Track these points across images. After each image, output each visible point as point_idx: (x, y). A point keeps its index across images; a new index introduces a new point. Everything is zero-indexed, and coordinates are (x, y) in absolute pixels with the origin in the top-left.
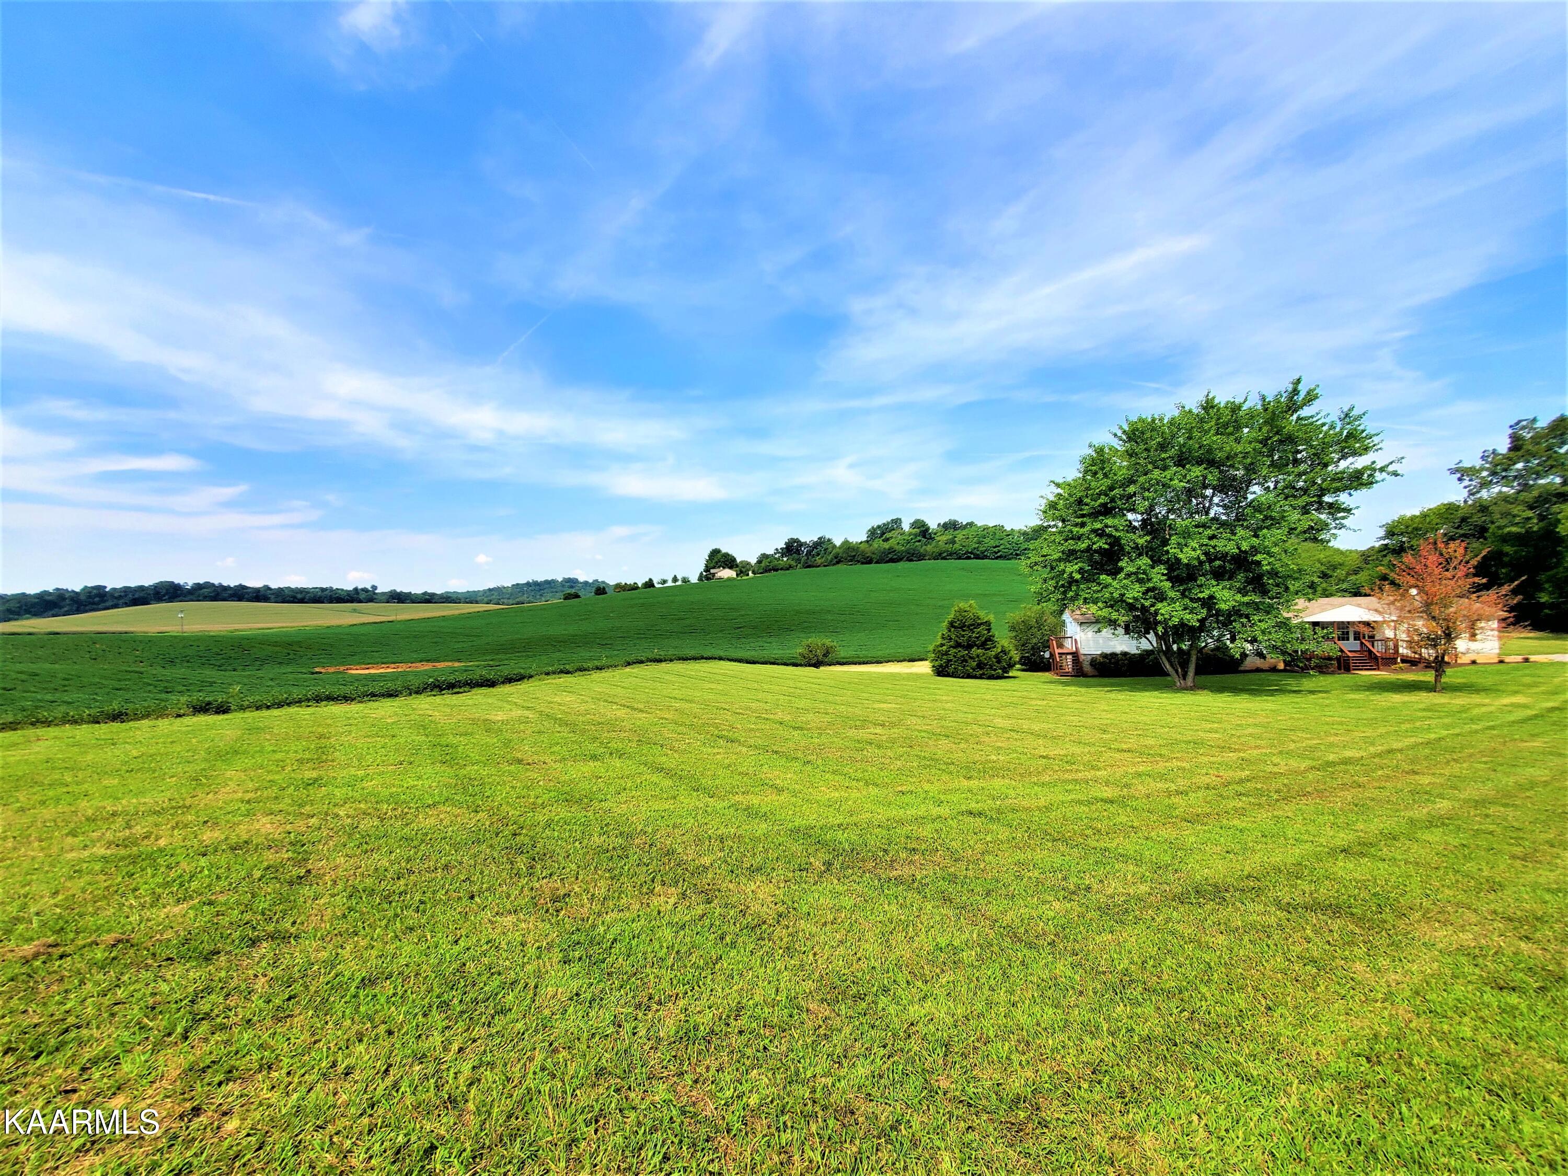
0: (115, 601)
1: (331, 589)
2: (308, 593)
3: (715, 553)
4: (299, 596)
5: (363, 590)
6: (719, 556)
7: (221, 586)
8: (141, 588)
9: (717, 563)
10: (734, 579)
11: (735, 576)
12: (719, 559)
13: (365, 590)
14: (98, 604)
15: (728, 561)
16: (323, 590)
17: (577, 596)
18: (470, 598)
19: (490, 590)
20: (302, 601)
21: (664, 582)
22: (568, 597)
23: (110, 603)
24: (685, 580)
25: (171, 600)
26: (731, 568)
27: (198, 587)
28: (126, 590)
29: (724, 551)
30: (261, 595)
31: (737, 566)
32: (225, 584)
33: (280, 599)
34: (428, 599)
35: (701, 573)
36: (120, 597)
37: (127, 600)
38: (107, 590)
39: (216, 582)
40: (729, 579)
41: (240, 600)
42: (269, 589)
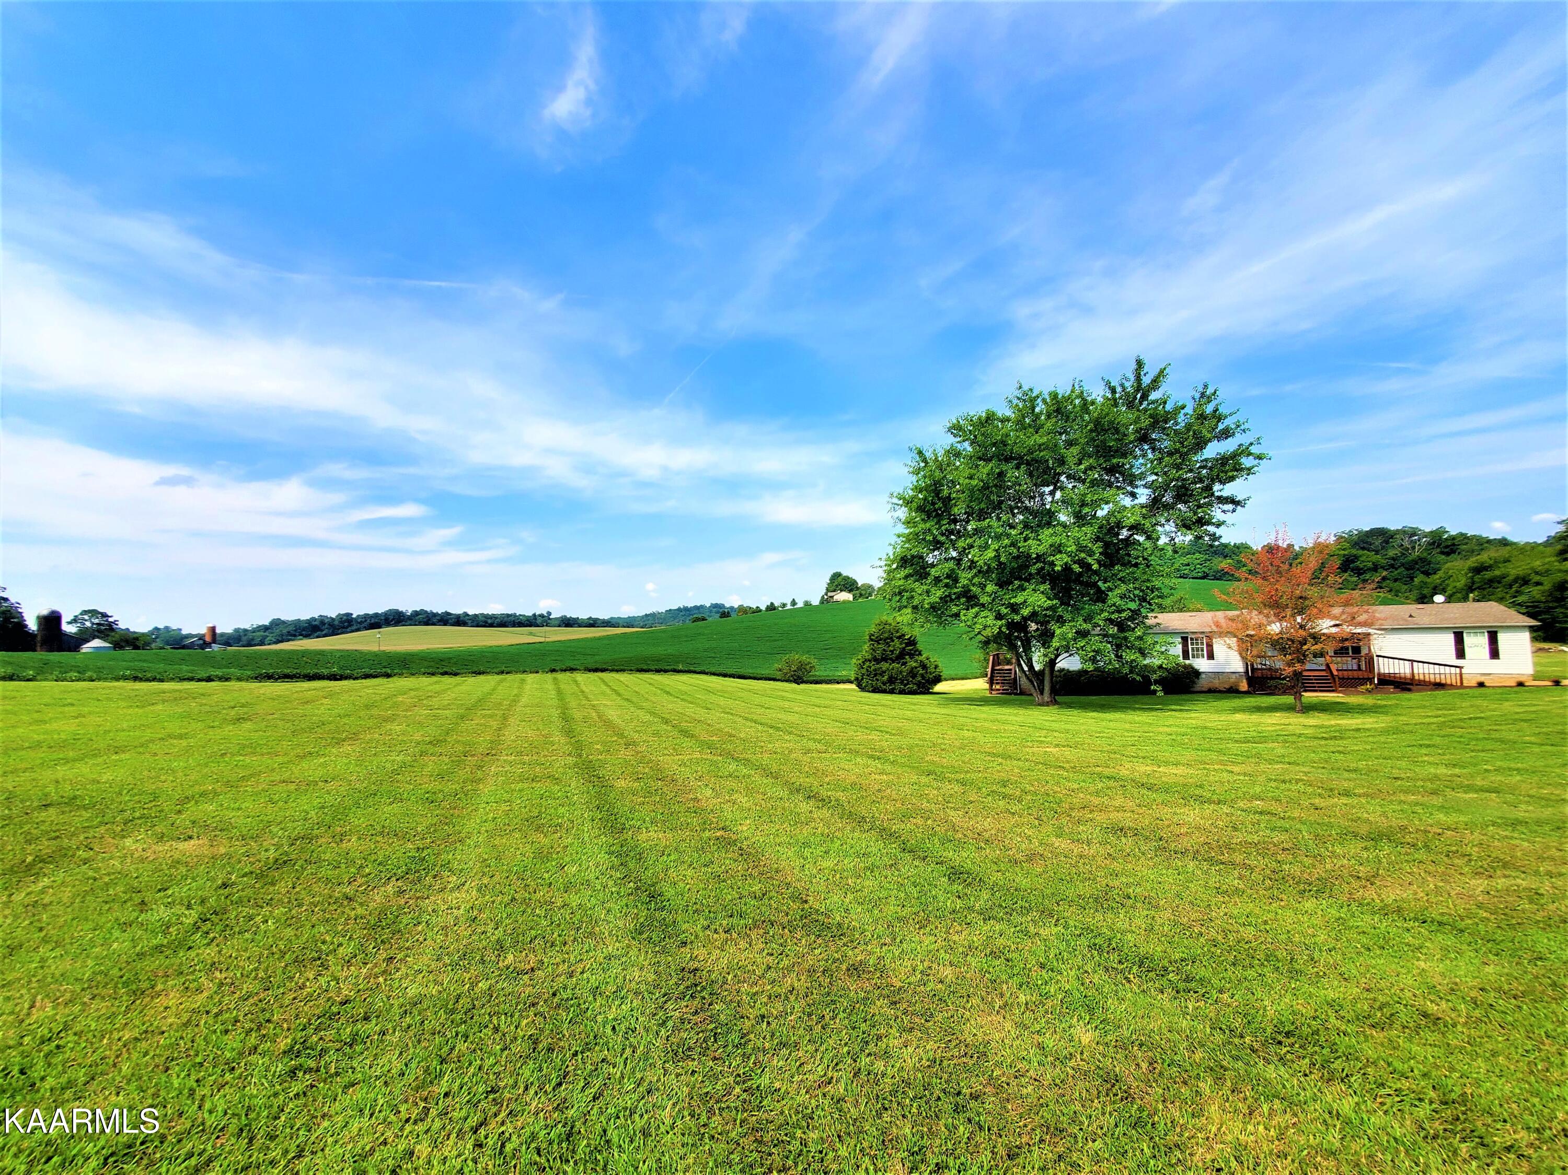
0: (359, 626)
1: (515, 615)
2: (496, 618)
3: (836, 576)
4: (489, 621)
5: (540, 616)
6: (840, 579)
7: (432, 612)
8: (376, 615)
9: (837, 586)
10: (849, 602)
11: (851, 598)
12: (840, 582)
13: (542, 616)
14: (347, 628)
15: (848, 585)
16: (508, 615)
17: (704, 619)
18: (629, 623)
19: (646, 615)
20: (491, 625)
21: (784, 605)
22: (697, 620)
23: (354, 628)
24: (807, 604)
25: (396, 624)
26: (850, 591)
27: (416, 613)
28: (366, 616)
29: (845, 574)
30: (460, 621)
31: (858, 588)
32: (435, 611)
33: (474, 624)
34: (593, 623)
35: (823, 597)
36: (361, 623)
37: (365, 624)
38: (354, 616)
39: (428, 610)
40: (844, 602)
41: (445, 625)
42: (468, 615)
